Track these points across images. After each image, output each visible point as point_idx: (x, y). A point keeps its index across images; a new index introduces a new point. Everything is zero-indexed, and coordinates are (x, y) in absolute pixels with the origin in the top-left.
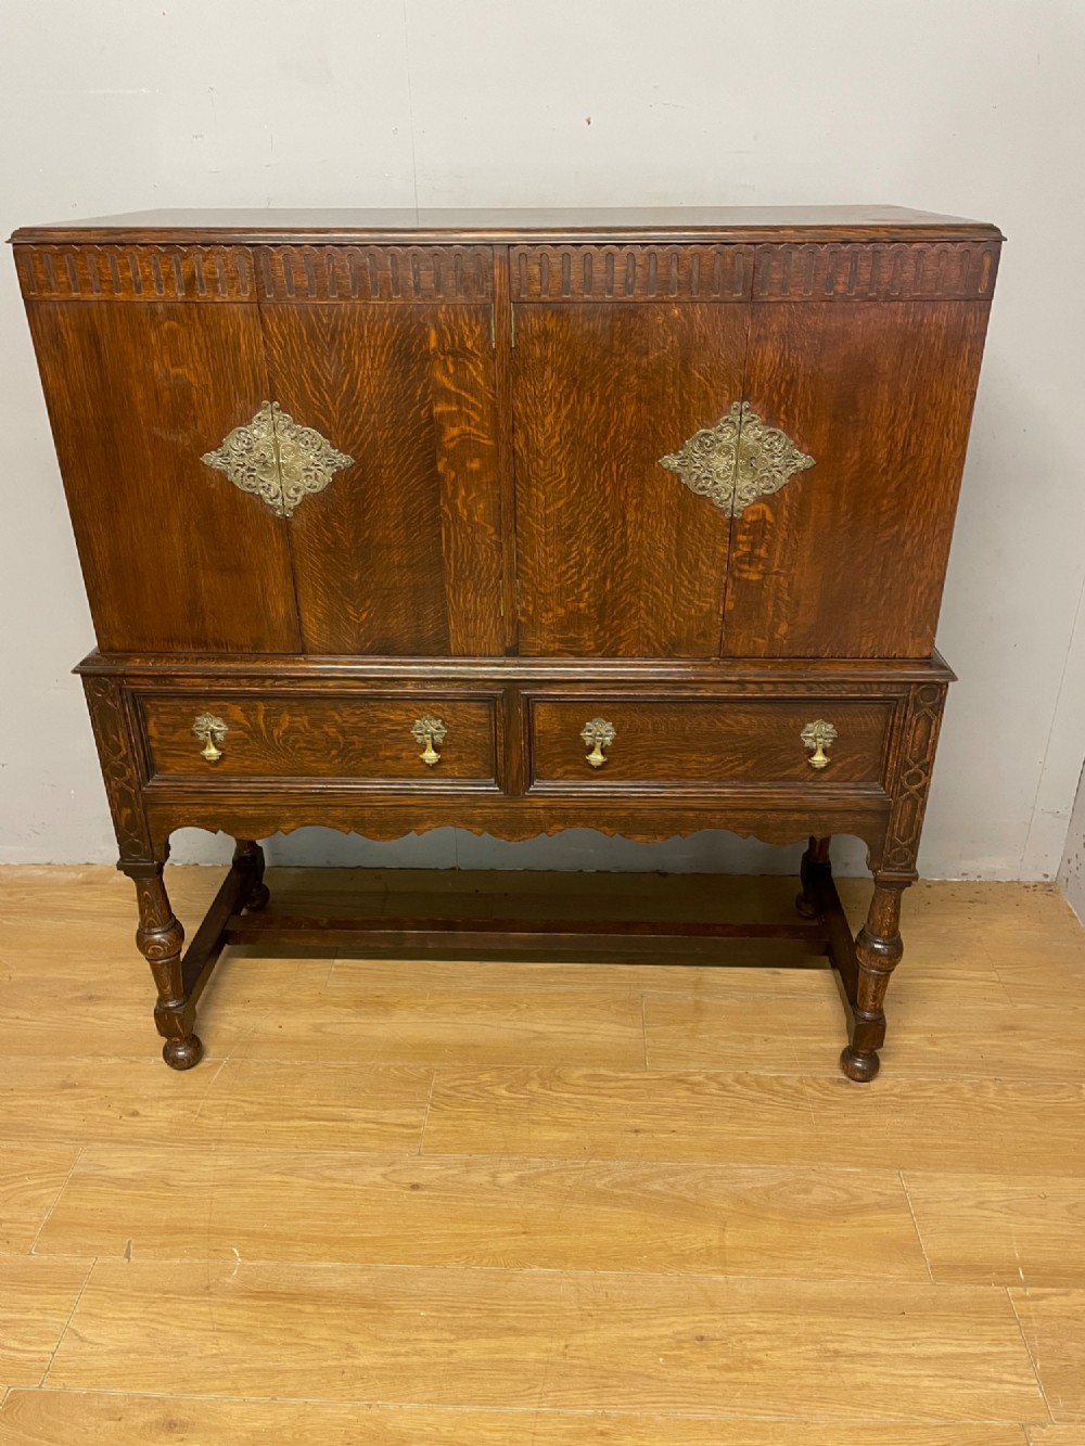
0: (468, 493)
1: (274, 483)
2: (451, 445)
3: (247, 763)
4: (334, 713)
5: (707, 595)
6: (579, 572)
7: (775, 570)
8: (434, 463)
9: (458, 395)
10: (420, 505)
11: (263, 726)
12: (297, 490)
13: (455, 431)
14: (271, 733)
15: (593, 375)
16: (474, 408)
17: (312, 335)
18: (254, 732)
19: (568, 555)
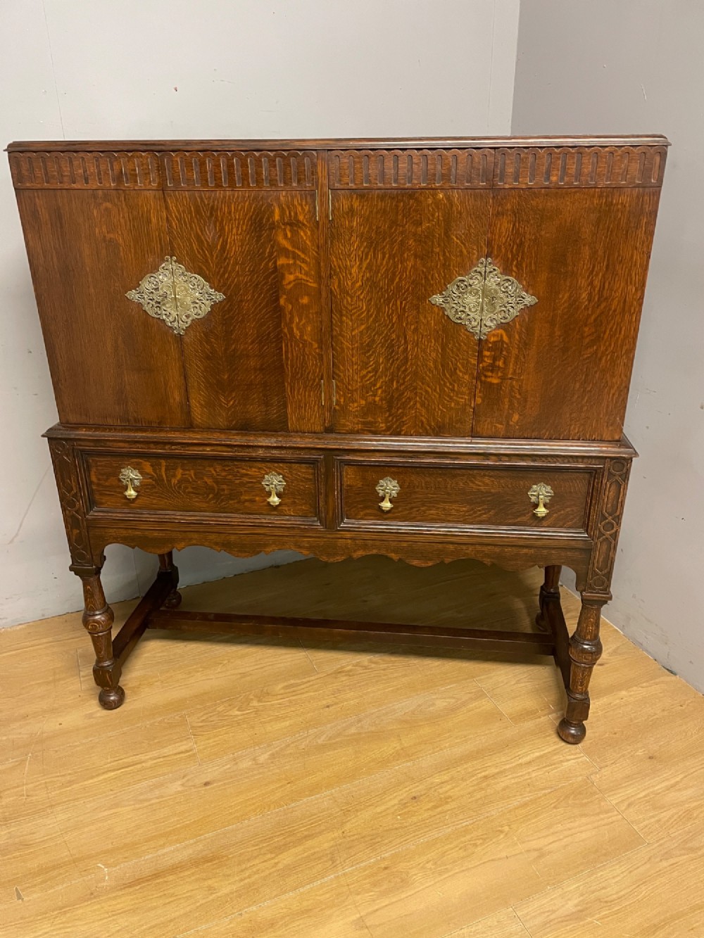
0: (300, 320)
1: (172, 312)
2: (289, 287)
3: (155, 501)
4: (212, 469)
5: (463, 393)
6: (375, 375)
7: (510, 376)
8: (277, 299)
9: (294, 252)
10: (268, 327)
11: (164, 476)
12: (188, 317)
13: (292, 277)
14: (169, 481)
15: (384, 240)
16: (304, 261)
17: (198, 211)
18: (159, 481)
19: (367, 364)
